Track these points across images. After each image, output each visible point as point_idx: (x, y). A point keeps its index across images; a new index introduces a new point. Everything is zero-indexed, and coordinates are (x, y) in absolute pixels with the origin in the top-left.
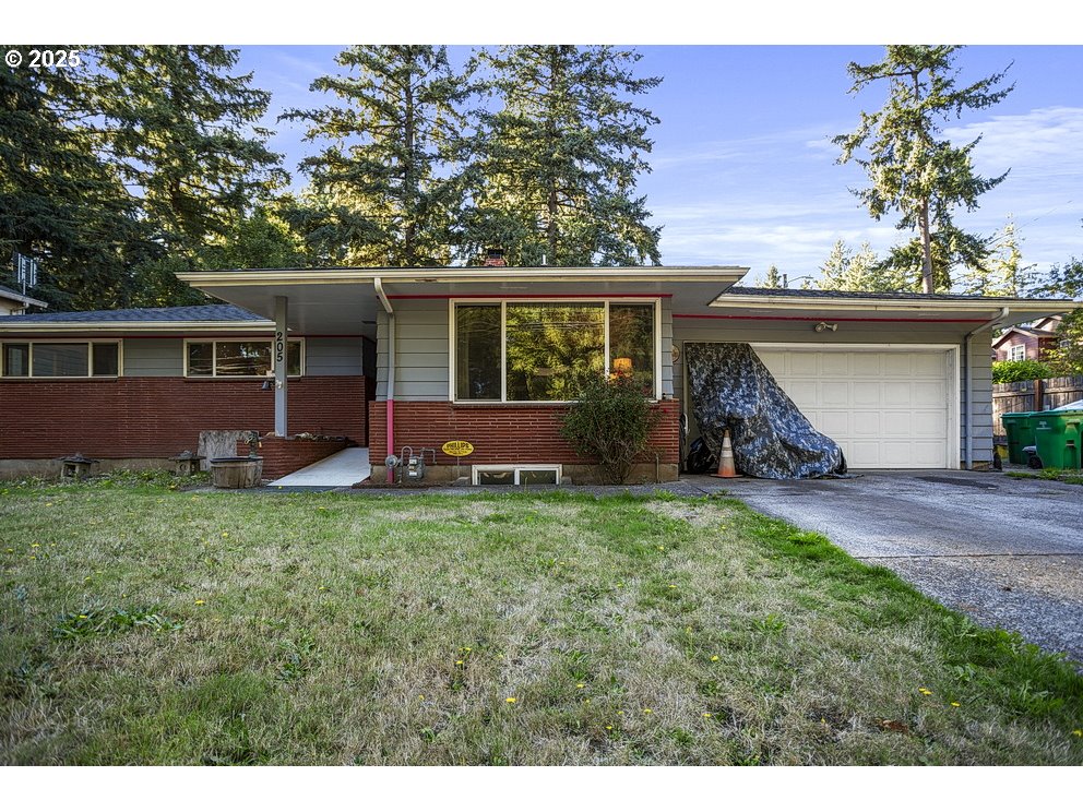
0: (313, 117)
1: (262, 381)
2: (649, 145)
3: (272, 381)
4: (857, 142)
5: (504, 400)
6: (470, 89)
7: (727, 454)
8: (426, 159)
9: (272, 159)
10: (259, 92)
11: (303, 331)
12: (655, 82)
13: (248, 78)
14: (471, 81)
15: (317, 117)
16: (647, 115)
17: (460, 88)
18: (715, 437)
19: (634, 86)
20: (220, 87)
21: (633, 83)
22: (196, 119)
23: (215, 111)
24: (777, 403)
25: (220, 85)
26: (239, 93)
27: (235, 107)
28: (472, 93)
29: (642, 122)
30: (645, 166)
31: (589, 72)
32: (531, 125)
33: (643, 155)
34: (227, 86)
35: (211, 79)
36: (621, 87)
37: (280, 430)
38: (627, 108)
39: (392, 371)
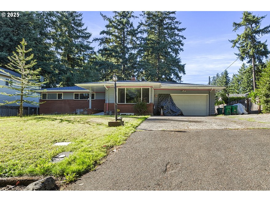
0: (101, 40)
1: (87, 100)
2: (183, 45)
3: (89, 100)
4: (237, 42)
5: (125, 103)
6: (138, 32)
7: (162, 112)
8: (128, 49)
9: (91, 48)
10: (88, 33)
11: (95, 92)
12: (184, 29)
13: (86, 29)
14: (139, 30)
15: (102, 39)
16: (182, 37)
17: (136, 32)
18: (160, 109)
19: (179, 30)
20: (79, 32)
21: (179, 29)
22: (73, 39)
23: (78, 37)
24: (172, 104)
25: (79, 31)
26: (84, 33)
27: (82, 37)
28: (139, 33)
29: (181, 39)
30: (181, 49)
31: (168, 27)
32: (153, 40)
33: (181, 47)
34: (81, 31)
35: (77, 30)
36: (176, 30)
37: (90, 108)
38: (178, 35)
39: (108, 99)
